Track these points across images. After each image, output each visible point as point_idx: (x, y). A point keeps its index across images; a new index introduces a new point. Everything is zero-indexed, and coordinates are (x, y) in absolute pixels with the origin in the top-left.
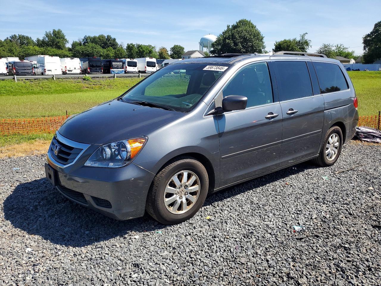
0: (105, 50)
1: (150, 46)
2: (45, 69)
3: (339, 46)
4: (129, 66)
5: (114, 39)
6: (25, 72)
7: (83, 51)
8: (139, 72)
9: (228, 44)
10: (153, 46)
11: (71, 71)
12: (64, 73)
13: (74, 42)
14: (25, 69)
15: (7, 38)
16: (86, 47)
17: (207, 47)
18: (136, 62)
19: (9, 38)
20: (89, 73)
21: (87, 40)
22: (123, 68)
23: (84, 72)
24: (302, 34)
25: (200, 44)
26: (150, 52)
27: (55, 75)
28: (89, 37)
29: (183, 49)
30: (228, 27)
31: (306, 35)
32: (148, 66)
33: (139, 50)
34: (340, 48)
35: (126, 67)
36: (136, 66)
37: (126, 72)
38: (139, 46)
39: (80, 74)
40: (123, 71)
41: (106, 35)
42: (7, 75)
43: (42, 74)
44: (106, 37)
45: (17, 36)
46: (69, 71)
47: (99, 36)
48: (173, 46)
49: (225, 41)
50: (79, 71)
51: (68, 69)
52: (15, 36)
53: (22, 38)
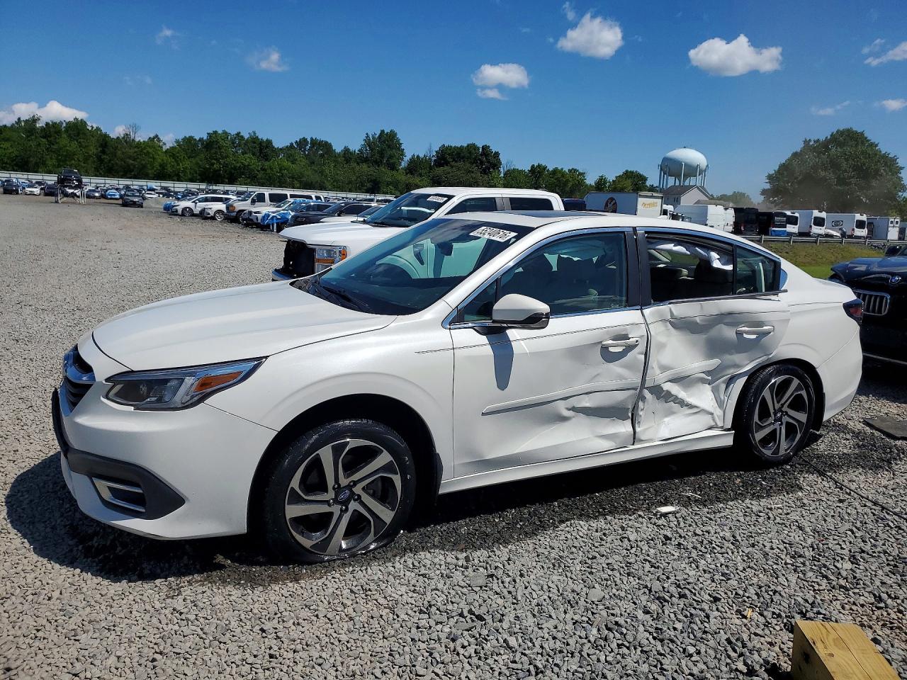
5: (497, 154)
10: (580, 170)
13: (414, 156)
15: (292, 144)
17: (677, 176)
19: (294, 144)
21: (444, 154)
25: (661, 168)
28: (450, 148)
30: (806, 142)
36: (796, 224)
41: (480, 145)
44: (481, 149)
45: (309, 140)
47: (468, 146)
52: (306, 141)
53: (316, 144)
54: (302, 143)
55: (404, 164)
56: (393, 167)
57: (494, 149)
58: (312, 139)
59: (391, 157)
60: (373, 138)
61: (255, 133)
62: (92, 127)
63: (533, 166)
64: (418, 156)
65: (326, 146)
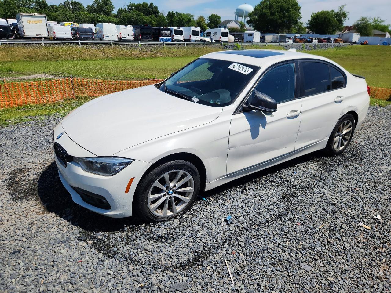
0: (148, 18)
1: (189, 14)
2: (103, 35)
3: (376, 19)
4: (175, 34)
5: (157, 7)
6: (87, 37)
7: (128, 18)
8: (185, 40)
9: (265, 13)
10: (192, 15)
11: (125, 37)
12: (120, 39)
13: (119, 9)
14: (87, 35)
15: (61, 3)
16: (130, 14)
17: (242, 17)
18: (182, 31)
19: (63, 3)
20: (141, 41)
21: (132, 7)
22: (170, 37)
23: (136, 39)
24: (341, 6)
25: (236, 14)
26: (189, 20)
27: (113, 41)
28: (134, 4)
29: (220, 18)
31: (345, 6)
32: (192, 35)
33: (179, 18)
34: (377, 20)
35: (173, 35)
36: (181, 35)
37: (173, 40)
38: (179, 14)
39: (133, 40)
40: (170, 39)
41: (149, 3)
42: (72, 39)
43: (101, 39)
44: (149, 5)
45: (70, 2)
46: (123, 37)
47: (143, 3)
48: (210, 15)
49: (262, 11)
50: (132, 38)
51: (122, 35)
52: (68, 2)
53: (74, 4)
56: (109, 14)
57: (155, 5)
58: (72, 2)
59: (107, 9)
64: (121, 9)
65: (79, 5)
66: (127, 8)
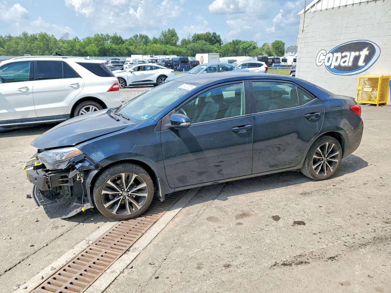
1: (253, 41)
5: (219, 36)
10: (255, 42)
13: (183, 39)
15: (131, 37)
19: (132, 37)
28: (198, 35)
29: (284, 44)
35: (281, 62)
36: (287, 62)
37: (281, 66)
40: (279, 65)
41: (212, 32)
44: (212, 34)
45: (138, 35)
47: (207, 33)
52: (137, 36)
53: (142, 37)
54: (136, 36)
55: (179, 43)
56: (175, 44)
57: (218, 34)
58: (140, 34)
59: (172, 40)
60: (165, 32)
61: (116, 34)
62: (49, 35)
63: (233, 40)
64: (185, 39)
65: (146, 37)
66: (191, 37)
